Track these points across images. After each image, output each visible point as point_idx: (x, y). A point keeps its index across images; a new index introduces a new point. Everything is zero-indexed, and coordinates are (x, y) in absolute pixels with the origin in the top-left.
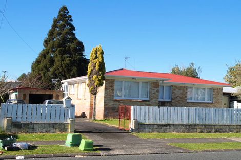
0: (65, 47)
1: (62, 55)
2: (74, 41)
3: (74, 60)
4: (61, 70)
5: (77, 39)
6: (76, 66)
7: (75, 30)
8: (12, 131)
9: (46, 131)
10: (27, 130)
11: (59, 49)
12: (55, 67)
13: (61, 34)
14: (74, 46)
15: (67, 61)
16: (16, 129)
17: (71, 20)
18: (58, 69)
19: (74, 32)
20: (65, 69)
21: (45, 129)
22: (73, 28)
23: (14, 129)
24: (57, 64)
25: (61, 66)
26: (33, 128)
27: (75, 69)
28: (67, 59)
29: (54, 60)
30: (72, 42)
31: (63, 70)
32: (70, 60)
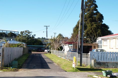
0: (92, 18)
1: (91, 23)
2: (98, 14)
3: (98, 25)
4: (91, 32)
5: (99, 13)
6: (100, 29)
7: (97, 7)
8: (97, 67)
9: (115, 67)
10: (104, 66)
11: (89, 19)
12: (87, 29)
13: (90, 10)
14: (98, 17)
15: (95, 26)
16: (99, 66)
17: (95, 2)
18: (90, 31)
19: (97, 8)
20: (94, 31)
21: (114, 66)
22: (96, 6)
23: (98, 66)
24: (89, 28)
25: (91, 29)
26: (108, 65)
27: (99, 31)
28: (94, 25)
29: (87, 26)
30: (97, 15)
31: (92, 31)
32: (96, 25)
